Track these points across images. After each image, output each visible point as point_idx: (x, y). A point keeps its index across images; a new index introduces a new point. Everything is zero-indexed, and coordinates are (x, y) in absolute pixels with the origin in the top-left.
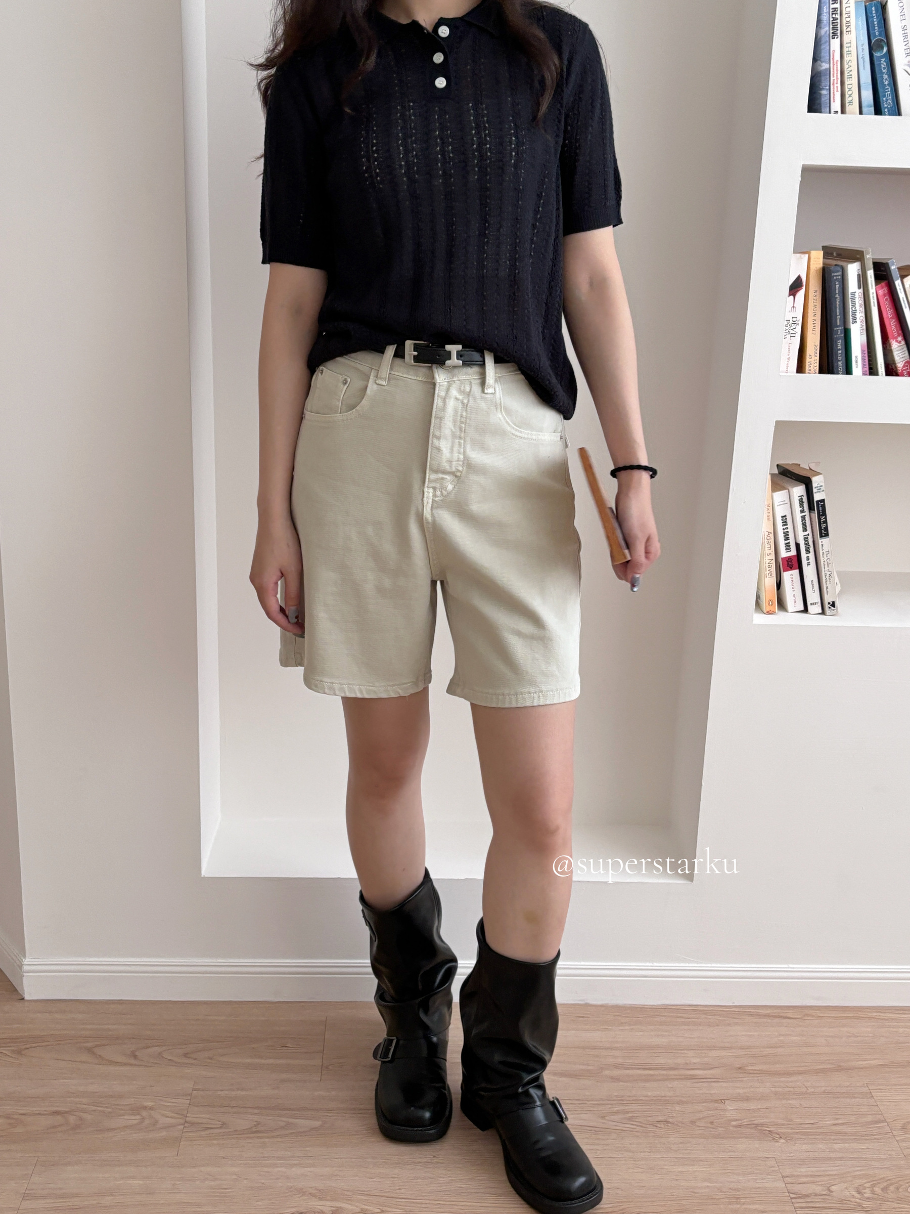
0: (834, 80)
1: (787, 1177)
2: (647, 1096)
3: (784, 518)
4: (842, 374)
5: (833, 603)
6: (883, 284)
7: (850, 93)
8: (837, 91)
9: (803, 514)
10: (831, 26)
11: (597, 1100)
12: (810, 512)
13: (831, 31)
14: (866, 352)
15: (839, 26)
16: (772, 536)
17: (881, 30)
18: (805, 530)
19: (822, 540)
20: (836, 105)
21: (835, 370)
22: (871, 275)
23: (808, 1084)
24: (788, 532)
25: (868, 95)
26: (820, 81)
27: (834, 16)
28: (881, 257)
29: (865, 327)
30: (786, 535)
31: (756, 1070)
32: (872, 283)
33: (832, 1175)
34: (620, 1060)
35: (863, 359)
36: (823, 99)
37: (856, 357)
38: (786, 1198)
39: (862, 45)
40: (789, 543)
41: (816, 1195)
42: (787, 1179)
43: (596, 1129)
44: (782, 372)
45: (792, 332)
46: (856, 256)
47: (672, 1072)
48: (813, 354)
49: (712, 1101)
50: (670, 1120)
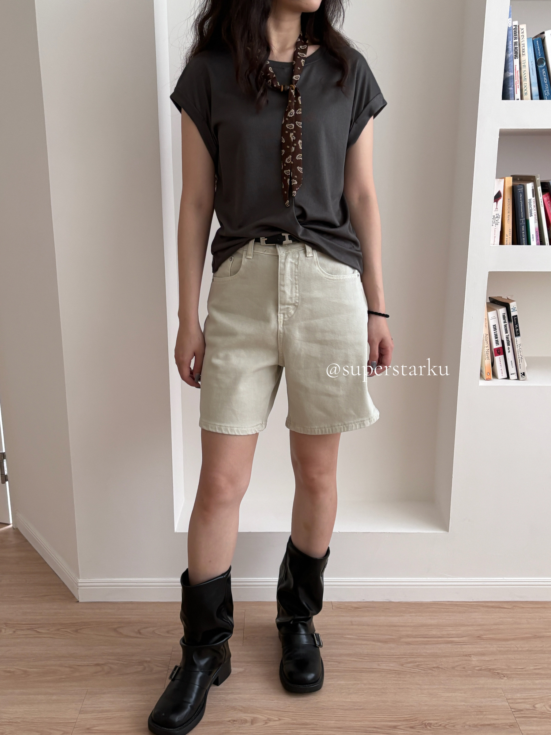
0: (516, 82)
1: (509, 699)
2: (426, 653)
3: (495, 326)
4: (525, 245)
5: (524, 373)
6: (547, 194)
7: (526, 88)
8: (518, 88)
9: (505, 324)
10: (514, 52)
11: (398, 655)
12: (509, 323)
13: (514, 55)
14: (538, 232)
15: (518, 52)
16: (488, 336)
17: (542, 53)
18: (506, 332)
19: (516, 338)
20: (518, 95)
21: (521, 243)
22: (540, 189)
23: (518, 646)
24: (497, 334)
25: (535, 89)
26: (508, 83)
27: (515, 46)
28: (545, 179)
29: (537, 218)
30: (496, 336)
31: (487, 638)
32: (540, 194)
33: (535, 698)
34: (410, 633)
35: (537, 236)
36: (510, 93)
37: (533, 235)
38: (510, 711)
39: (532, 62)
40: (498, 340)
41: (527, 710)
42: (508, 701)
43: (399, 672)
44: (491, 245)
45: (496, 222)
46: (531, 179)
47: (440, 639)
48: (508, 234)
49: (464, 656)
50: (440, 667)
